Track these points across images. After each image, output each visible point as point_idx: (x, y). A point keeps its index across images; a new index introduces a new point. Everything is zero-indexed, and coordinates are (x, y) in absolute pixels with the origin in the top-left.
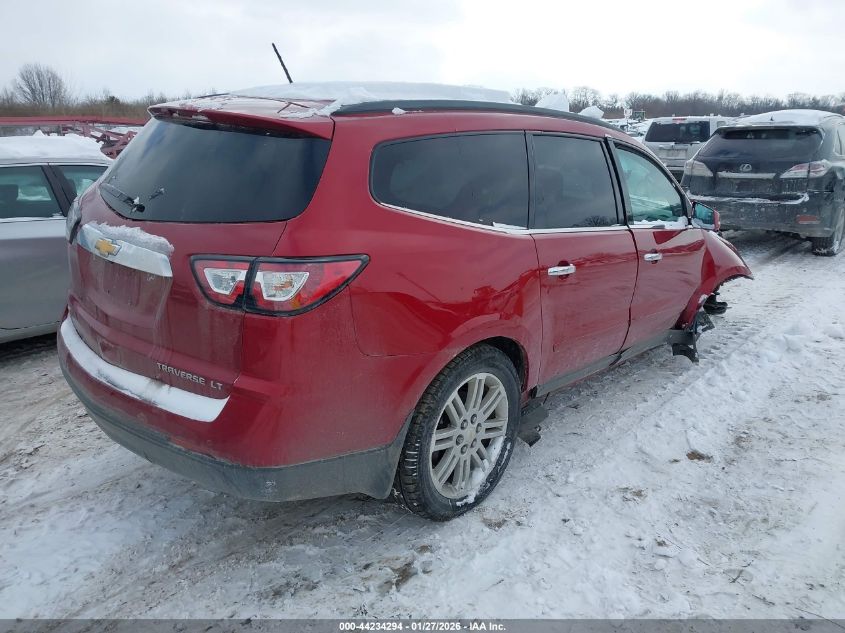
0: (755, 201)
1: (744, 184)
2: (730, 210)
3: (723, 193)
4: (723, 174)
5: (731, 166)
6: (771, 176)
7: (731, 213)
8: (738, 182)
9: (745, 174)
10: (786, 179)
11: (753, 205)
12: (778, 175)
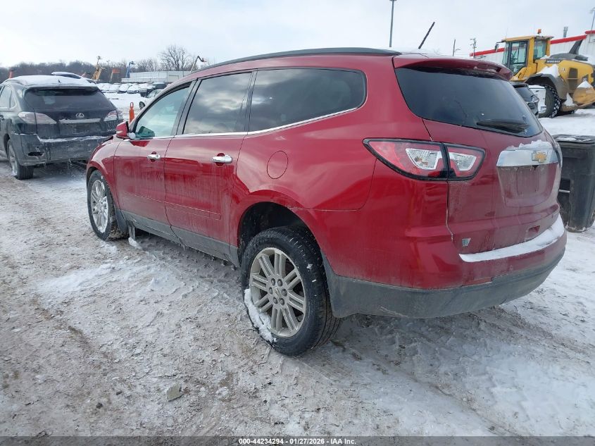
0: (94, 138)
1: (80, 127)
2: (80, 146)
3: (68, 134)
4: (64, 121)
5: (68, 115)
6: (97, 120)
7: (82, 149)
8: (75, 126)
9: (81, 120)
10: (107, 122)
11: (95, 140)
12: (102, 119)
